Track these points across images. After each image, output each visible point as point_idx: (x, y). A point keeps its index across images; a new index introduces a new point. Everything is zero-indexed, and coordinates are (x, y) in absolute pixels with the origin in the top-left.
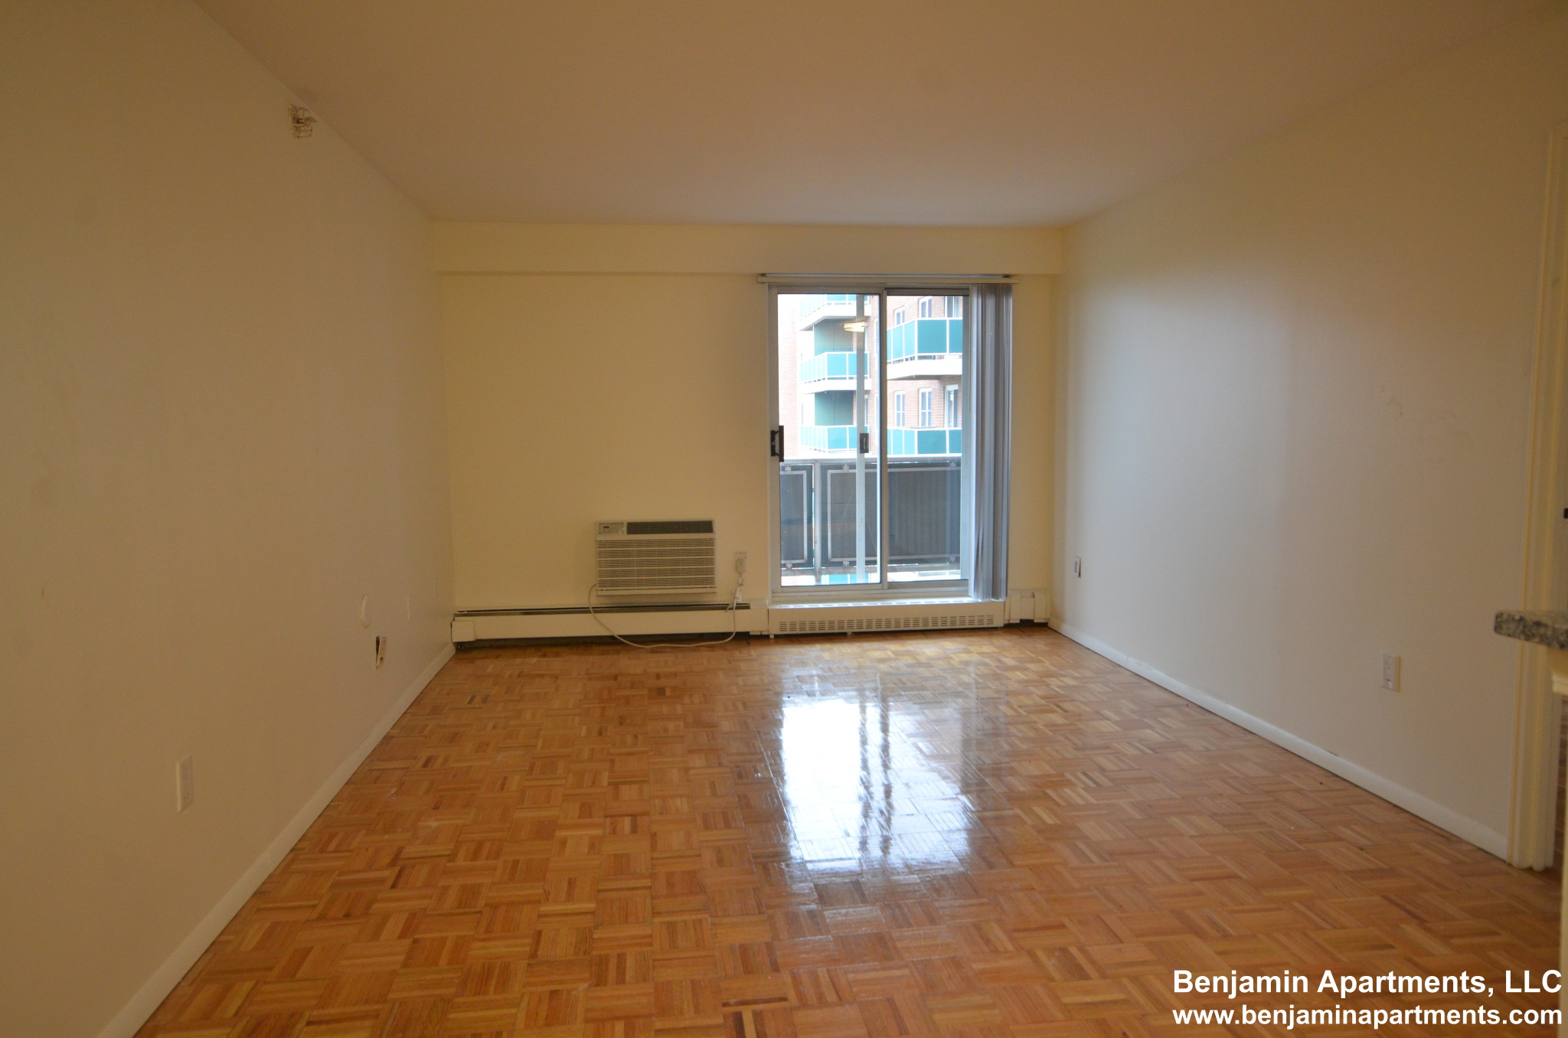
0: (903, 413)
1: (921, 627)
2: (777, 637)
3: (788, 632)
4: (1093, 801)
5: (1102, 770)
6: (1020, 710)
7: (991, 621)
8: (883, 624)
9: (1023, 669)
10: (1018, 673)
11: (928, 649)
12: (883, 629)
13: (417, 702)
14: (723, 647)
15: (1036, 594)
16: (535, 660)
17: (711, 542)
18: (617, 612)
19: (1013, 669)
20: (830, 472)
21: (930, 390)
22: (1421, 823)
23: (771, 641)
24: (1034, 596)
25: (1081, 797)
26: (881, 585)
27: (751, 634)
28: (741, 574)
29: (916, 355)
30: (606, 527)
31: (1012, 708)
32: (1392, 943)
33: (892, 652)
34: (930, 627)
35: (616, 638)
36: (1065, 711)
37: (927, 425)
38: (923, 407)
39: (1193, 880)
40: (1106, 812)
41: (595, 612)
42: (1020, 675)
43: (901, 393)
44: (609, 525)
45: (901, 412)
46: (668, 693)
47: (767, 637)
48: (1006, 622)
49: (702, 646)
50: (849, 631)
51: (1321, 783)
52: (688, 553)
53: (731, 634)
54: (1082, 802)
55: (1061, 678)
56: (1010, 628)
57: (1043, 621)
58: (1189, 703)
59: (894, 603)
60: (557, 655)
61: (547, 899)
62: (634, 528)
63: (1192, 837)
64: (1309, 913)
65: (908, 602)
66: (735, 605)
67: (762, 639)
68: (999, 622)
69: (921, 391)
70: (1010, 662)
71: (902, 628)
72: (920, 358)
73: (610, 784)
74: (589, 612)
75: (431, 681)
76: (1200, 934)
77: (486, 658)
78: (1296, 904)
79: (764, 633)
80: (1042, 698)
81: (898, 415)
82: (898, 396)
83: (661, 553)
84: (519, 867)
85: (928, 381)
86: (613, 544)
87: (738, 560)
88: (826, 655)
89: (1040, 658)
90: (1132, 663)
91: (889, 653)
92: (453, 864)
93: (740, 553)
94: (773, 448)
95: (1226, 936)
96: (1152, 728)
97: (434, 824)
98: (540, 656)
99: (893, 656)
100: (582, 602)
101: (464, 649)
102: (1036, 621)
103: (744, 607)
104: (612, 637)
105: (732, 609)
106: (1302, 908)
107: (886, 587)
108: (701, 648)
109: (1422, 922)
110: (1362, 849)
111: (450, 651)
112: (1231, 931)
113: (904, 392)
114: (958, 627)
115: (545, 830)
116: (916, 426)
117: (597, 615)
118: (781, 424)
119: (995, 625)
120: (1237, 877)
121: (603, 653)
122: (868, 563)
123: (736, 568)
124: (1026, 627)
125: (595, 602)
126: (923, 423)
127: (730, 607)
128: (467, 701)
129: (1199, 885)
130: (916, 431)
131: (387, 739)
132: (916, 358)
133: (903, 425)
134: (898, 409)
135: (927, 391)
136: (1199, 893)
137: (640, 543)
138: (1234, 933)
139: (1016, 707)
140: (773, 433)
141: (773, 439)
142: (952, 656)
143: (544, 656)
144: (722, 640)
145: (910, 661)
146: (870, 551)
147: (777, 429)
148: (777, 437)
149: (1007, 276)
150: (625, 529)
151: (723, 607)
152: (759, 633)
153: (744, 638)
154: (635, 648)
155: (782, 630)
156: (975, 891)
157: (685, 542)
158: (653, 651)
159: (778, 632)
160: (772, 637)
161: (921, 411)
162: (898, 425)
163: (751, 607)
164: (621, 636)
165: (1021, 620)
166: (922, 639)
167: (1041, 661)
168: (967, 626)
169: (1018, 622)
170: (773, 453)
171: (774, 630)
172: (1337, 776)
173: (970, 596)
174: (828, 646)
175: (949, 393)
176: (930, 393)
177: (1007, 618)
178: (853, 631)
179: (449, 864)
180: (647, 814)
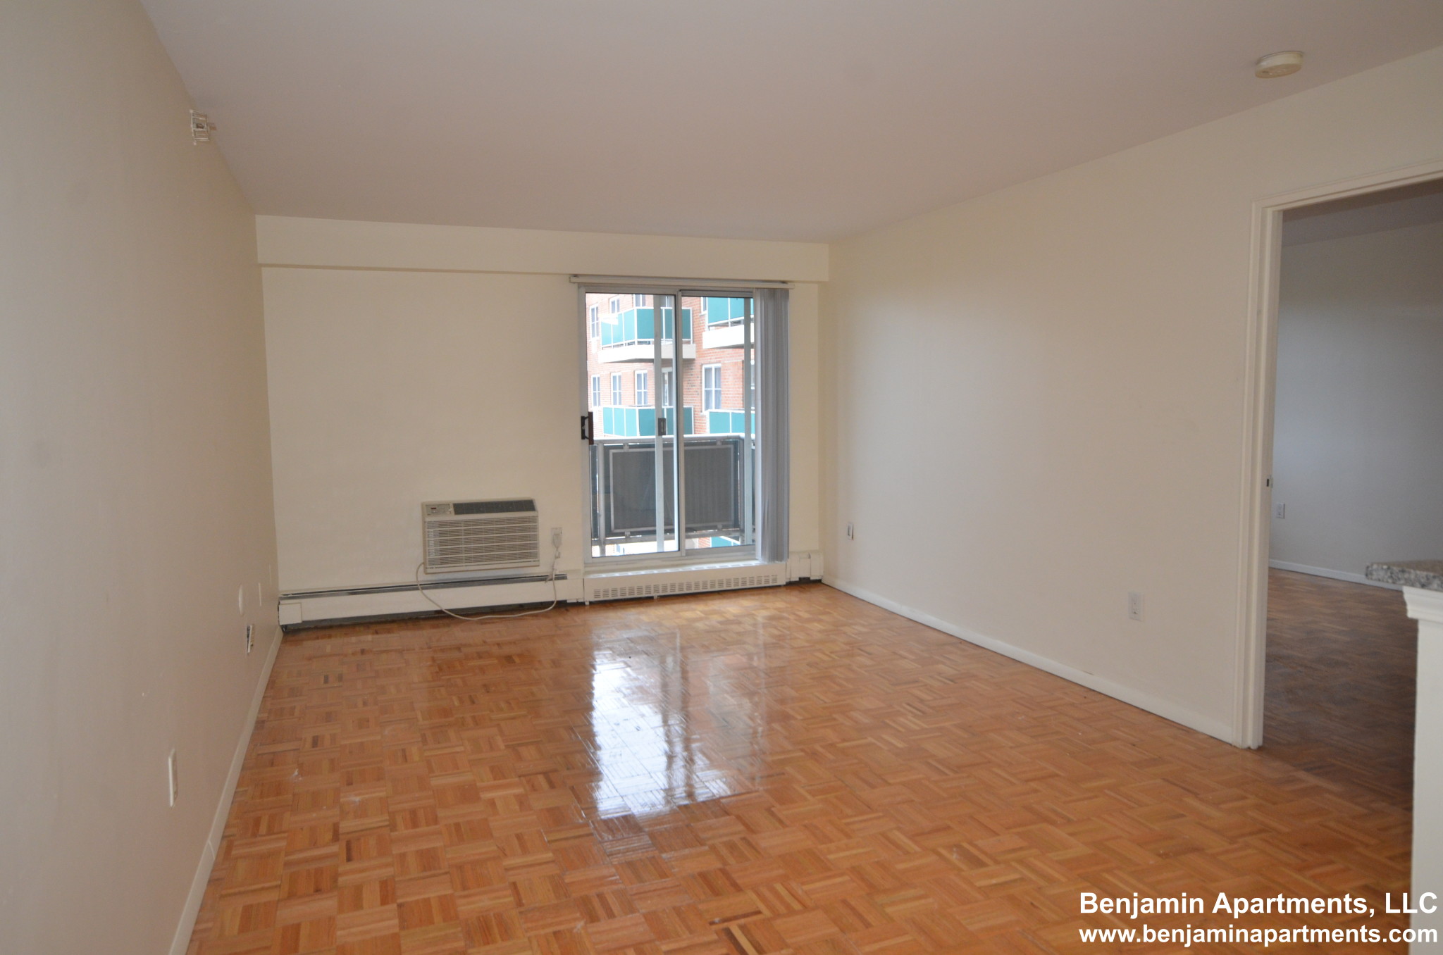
0: (620, 393)
1: (717, 588)
2: (591, 603)
3: (602, 598)
4: (925, 726)
5: (922, 701)
6: (833, 655)
7: (775, 580)
8: (685, 587)
9: (820, 621)
10: (816, 624)
11: (731, 607)
12: (685, 591)
13: (271, 684)
14: (546, 616)
15: (812, 556)
16: (370, 637)
17: (534, 520)
18: (443, 587)
19: (809, 620)
20: (612, 451)
21: (646, 371)
22: (1165, 721)
23: (586, 608)
24: (810, 557)
25: (915, 724)
26: (679, 552)
27: (568, 602)
28: (557, 548)
29: (636, 340)
30: (434, 509)
31: (827, 655)
32: (1182, 812)
33: (701, 612)
34: (725, 588)
35: (444, 613)
36: (870, 654)
37: (643, 404)
38: (639, 387)
39: (1027, 781)
40: (940, 734)
41: (423, 589)
42: (817, 626)
43: (617, 374)
44: (436, 507)
45: (617, 391)
46: (517, 660)
47: (582, 604)
48: (788, 581)
49: (526, 615)
50: (655, 595)
51: (1085, 697)
52: (513, 530)
53: (552, 602)
54: (917, 728)
55: (854, 627)
56: (790, 585)
57: (818, 578)
58: (962, 641)
59: (693, 568)
60: (389, 631)
61: (505, 854)
62: (461, 508)
63: (1011, 748)
64: (1119, 797)
65: (705, 567)
66: (554, 576)
67: (579, 605)
68: (782, 581)
69: (637, 373)
70: (805, 615)
71: (701, 590)
72: (640, 343)
73: (507, 747)
74: (417, 589)
75: (274, 665)
76: (1053, 823)
77: (318, 638)
78: (1107, 791)
79: (580, 601)
80: (846, 644)
81: (615, 394)
82: (614, 377)
83: (487, 531)
84: (463, 829)
85: (643, 364)
86: (442, 524)
87: (555, 535)
88: (644, 618)
89: (827, 610)
90: (904, 610)
91: (699, 613)
92: (397, 833)
93: (556, 529)
94: (583, 432)
95: (1069, 821)
96: (943, 663)
97: (357, 799)
98: (373, 634)
99: (703, 615)
100: (410, 579)
101: (291, 632)
102: (812, 578)
103: (561, 577)
104: (440, 612)
105: (551, 580)
106: (1112, 794)
107: (684, 554)
108: (525, 617)
109: (1196, 795)
110: (1134, 745)
111: (279, 634)
112: (1072, 817)
113: (620, 374)
114: (748, 586)
115: (468, 794)
116: (632, 404)
117: (425, 591)
118: (590, 410)
119: (778, 584)
120: (1057, 775)
121: (434, 627)
122: (666, 531)
123: (553, 542)
124: (804, 584)
125: (424, 578)
126: (639, 402)
127: (550, 578)
128: (323, 681)
129: (1033, 785)
130: (637, 409)
131: (260, 724)
132: (636, 343)
133: (620, 403)
134: (615, 389)
135: (642, 372)
136: (1036, 791)
137: (467, 523)
138: (1075, 819)
139: (828, 653)
140: (583, 419)
141: (583, 424)
142: (753, 612)
143: (377, 633)
144: (544, 608)
145: (720, 619)
146: (668, 522)
147: (586, 415)
148: (587, 422)
149: (784, 282)
150: (452, 509)
151: (543, 579)
152: (575, 601)
153: (562, 606)
154: (463, 621)
155: (596, 596)
156: (869, 807)
157: (510, 521)
158: (482, 623)
159: (593, 599)
160: (587, 603)
161: (636, 391)
162: (615, 403)
163: (568, 577)
164: (449, 610)
165: (800, 578)
166: (720, 599)
167: (829, 613)
168: (756, 586)
169: (797, 579)
170: (583, 437)
171: (589, 597)
172: (1094, 691)
173: (757, 560)
174: (642, 609)
175: (664, 374)
176: (645, 375)
177: (788, 577)
178: (658, 594)
179: (392, 834)
180: (555, 771)
